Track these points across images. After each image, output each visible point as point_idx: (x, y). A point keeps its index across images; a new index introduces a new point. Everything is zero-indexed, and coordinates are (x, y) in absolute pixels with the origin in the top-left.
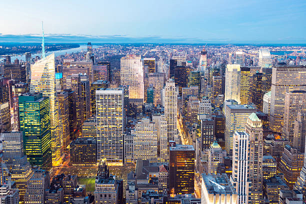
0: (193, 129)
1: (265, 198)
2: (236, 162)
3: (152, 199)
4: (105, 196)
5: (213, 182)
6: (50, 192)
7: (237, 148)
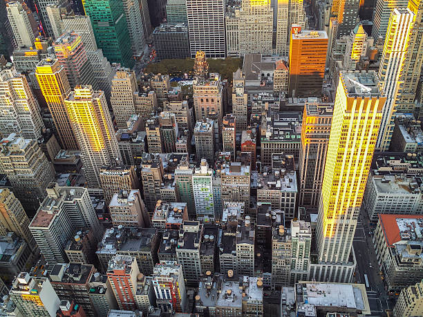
0: (327, 5)
1: (416, 101)
2: (388, 54)
3: (267, 104)
4: (207, 100)
5: (355, 82)
6: (140, 96)
7: (392, 34)
